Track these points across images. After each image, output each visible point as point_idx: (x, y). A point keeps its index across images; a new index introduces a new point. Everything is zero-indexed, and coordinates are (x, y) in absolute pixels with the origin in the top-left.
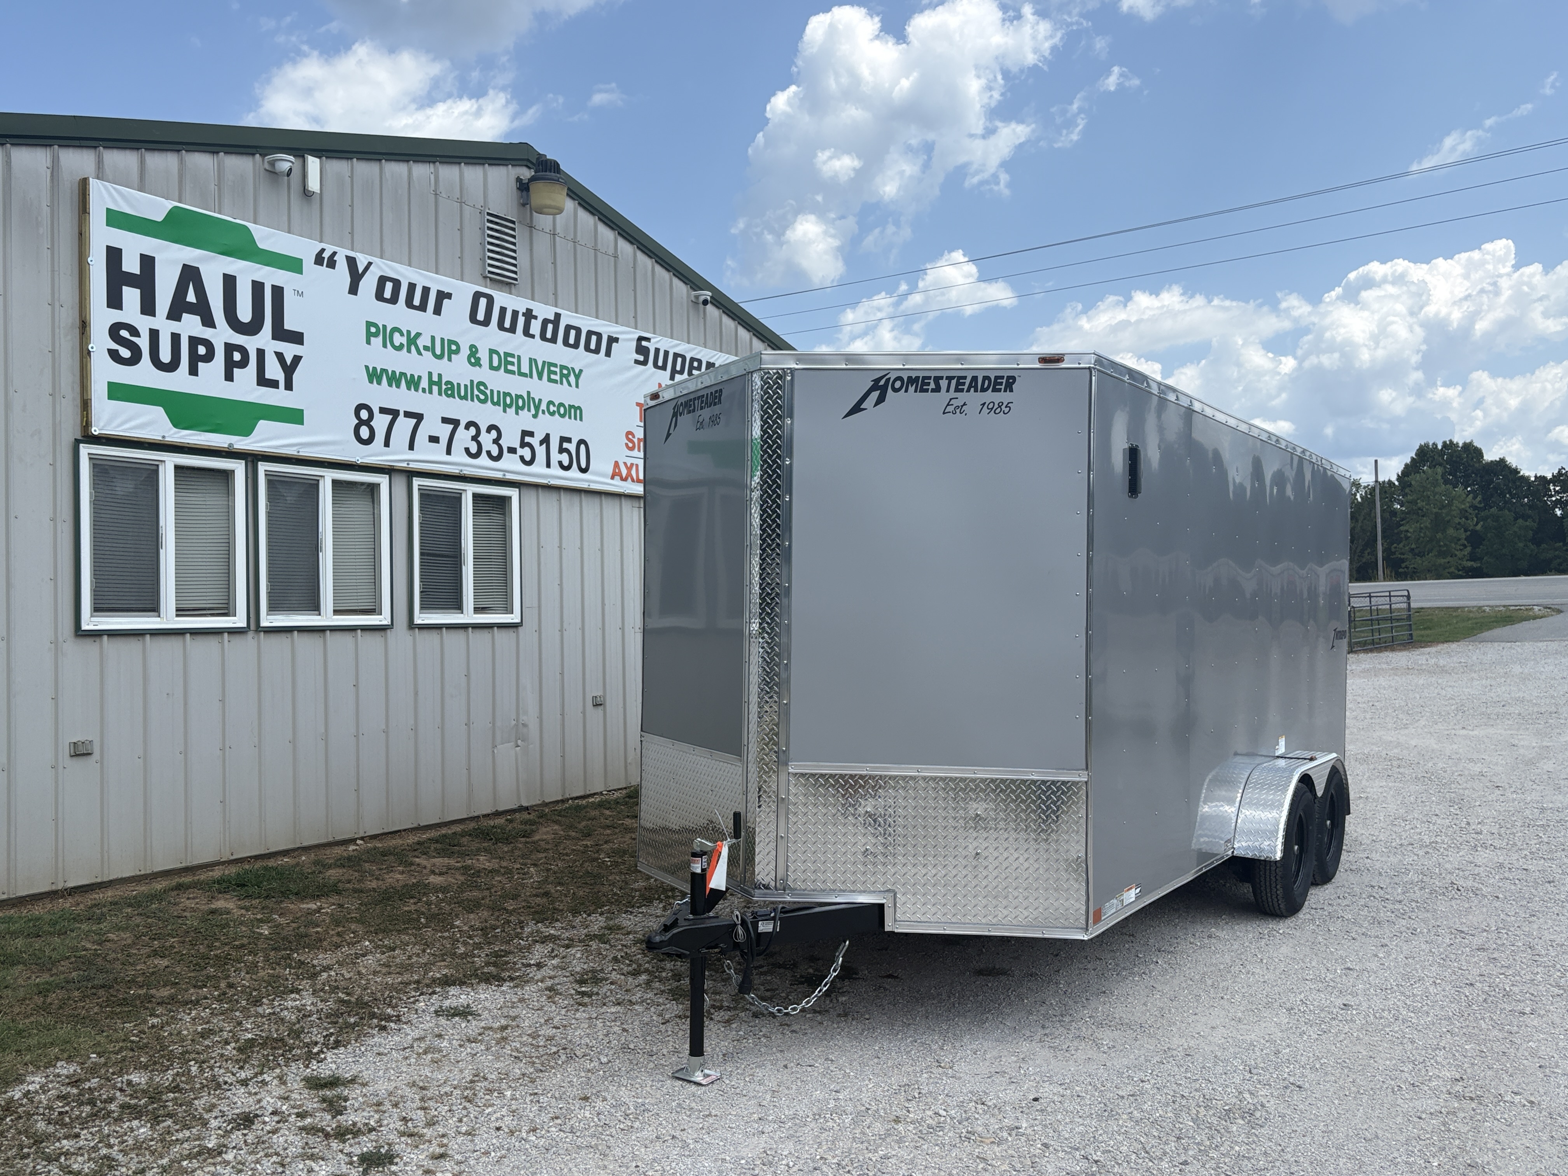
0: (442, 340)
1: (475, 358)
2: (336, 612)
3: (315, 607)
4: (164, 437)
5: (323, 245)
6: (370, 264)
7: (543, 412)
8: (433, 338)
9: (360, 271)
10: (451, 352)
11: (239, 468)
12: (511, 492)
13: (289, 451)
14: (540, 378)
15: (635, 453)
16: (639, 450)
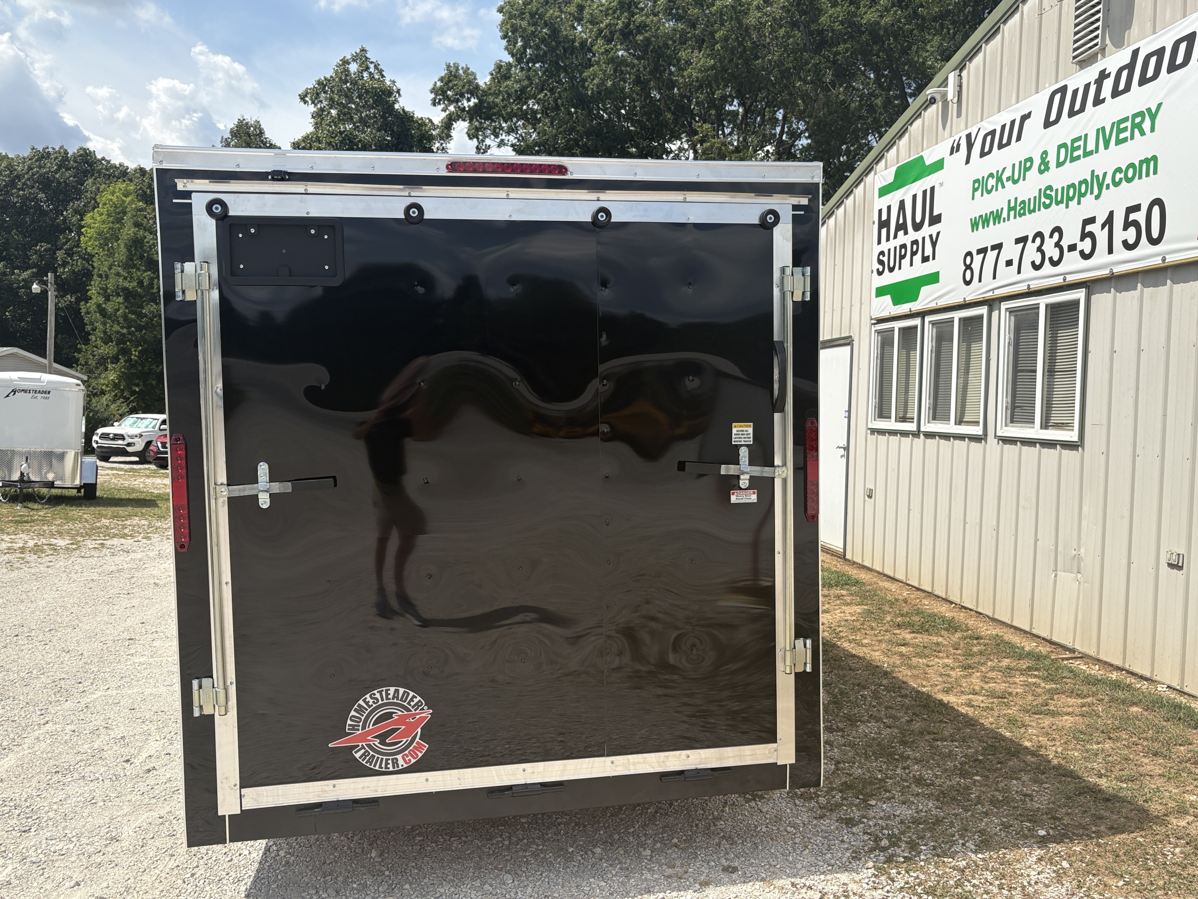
1: (1045, 164)
4: (890, 313)
5: (955, 137)
6: (979, 130)
7: (1108, 187)
9: (973, 141)
10: (1026, 171)
11: (919, 323)
12: (1080, 295)
13: (933, 305)
14: (1106, 147)
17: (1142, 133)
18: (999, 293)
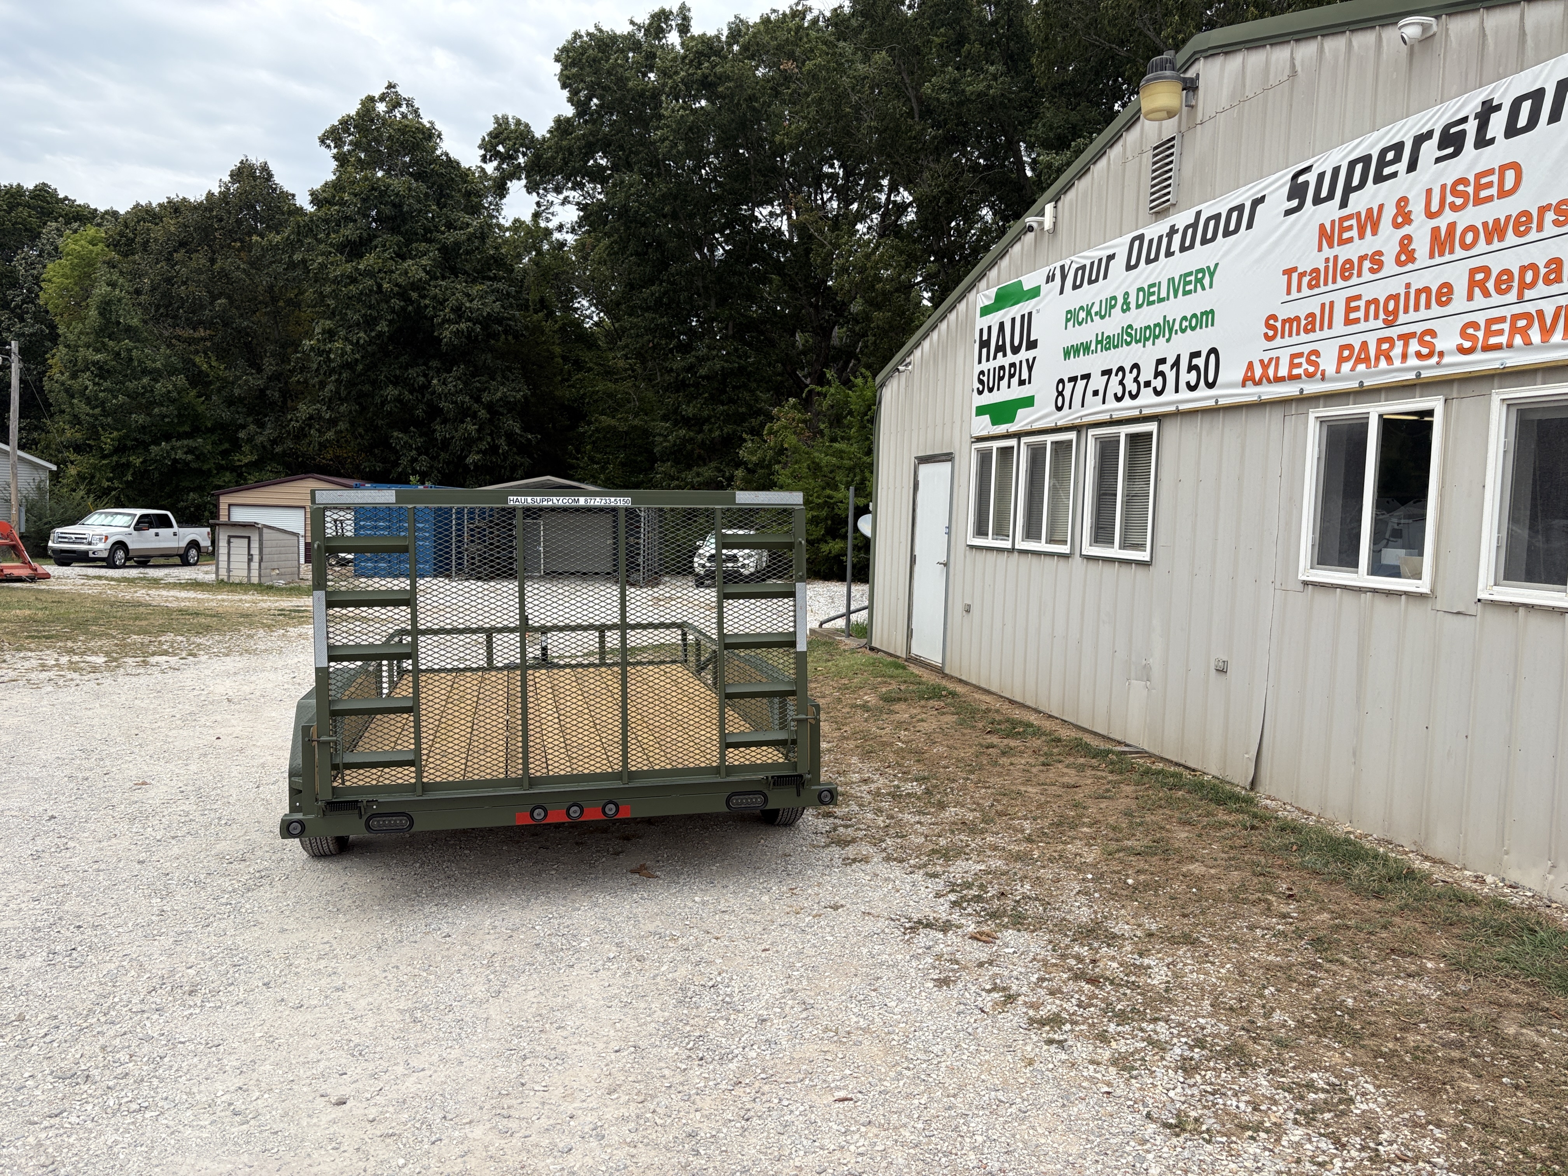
0: (1106, 300)
1: (1126, 304)
2: (1048, 541)
5: (1051, 267)
7: (1176, 332)
8: (1101, 302)
10: (1111, 308)
11: (1015, 444)
12: (1152, 427)
13: (1028, 428)
14: (1176, 296)
15: (1278, 342)
16: (1283, 337)
17: (1203, 288)
18: (1085, 420)
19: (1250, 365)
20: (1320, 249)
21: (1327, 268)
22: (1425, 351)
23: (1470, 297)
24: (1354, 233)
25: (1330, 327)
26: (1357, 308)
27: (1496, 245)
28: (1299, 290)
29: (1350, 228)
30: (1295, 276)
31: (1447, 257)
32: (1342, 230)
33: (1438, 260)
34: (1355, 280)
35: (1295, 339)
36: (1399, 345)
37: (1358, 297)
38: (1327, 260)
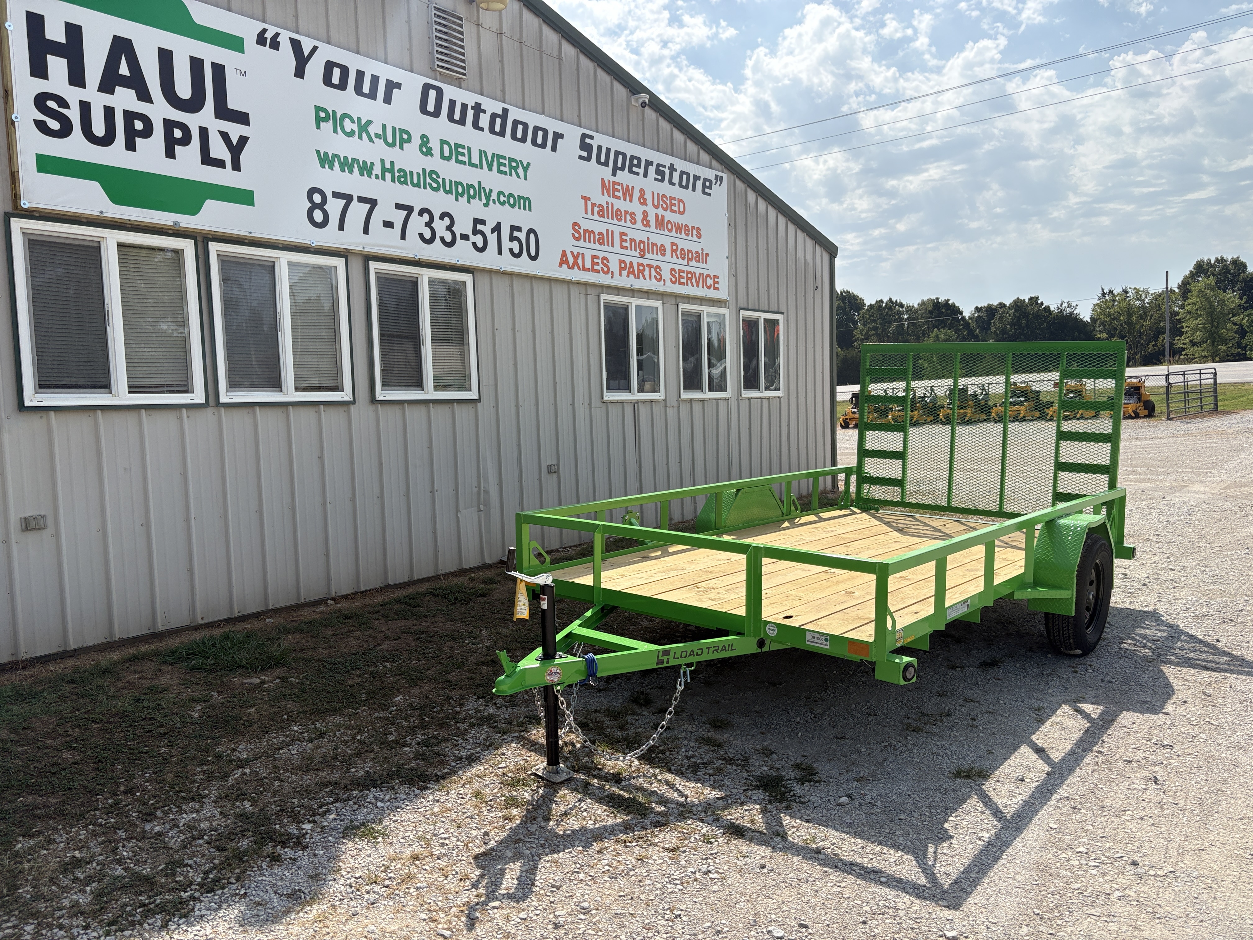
0: (394, 129)
1: (426, 147)
2: (297, 389)
3: (276, 384)
4: (102, 212)
5: (266, 26)
6: (315, 49)
7: (494, 202)
8: (384, 127)
9: (306, 54)
10: (402, 141)
11: (188, 246)
12: (467, 278)
14: (490, 169)
15: (581, 243)
16: (585, 241)
17: (519, 177)
19: (564, 253)
20: (603, 194)
21: (608, 208)
22: (658, 277)
23: (672, 257)
24: (620, 194)
25: (613, 246)
26: (626, 241)
27: (679, 235)
28: (593, 214)
29: (618, 191)
30: (589, 203)
31: (662, 232)
32: (615, 190)
33: (658, 231)
34: (622, 223)
35: (592, 245)
36: (647, 269)
37: (626, 235)
38: (607, 203)
